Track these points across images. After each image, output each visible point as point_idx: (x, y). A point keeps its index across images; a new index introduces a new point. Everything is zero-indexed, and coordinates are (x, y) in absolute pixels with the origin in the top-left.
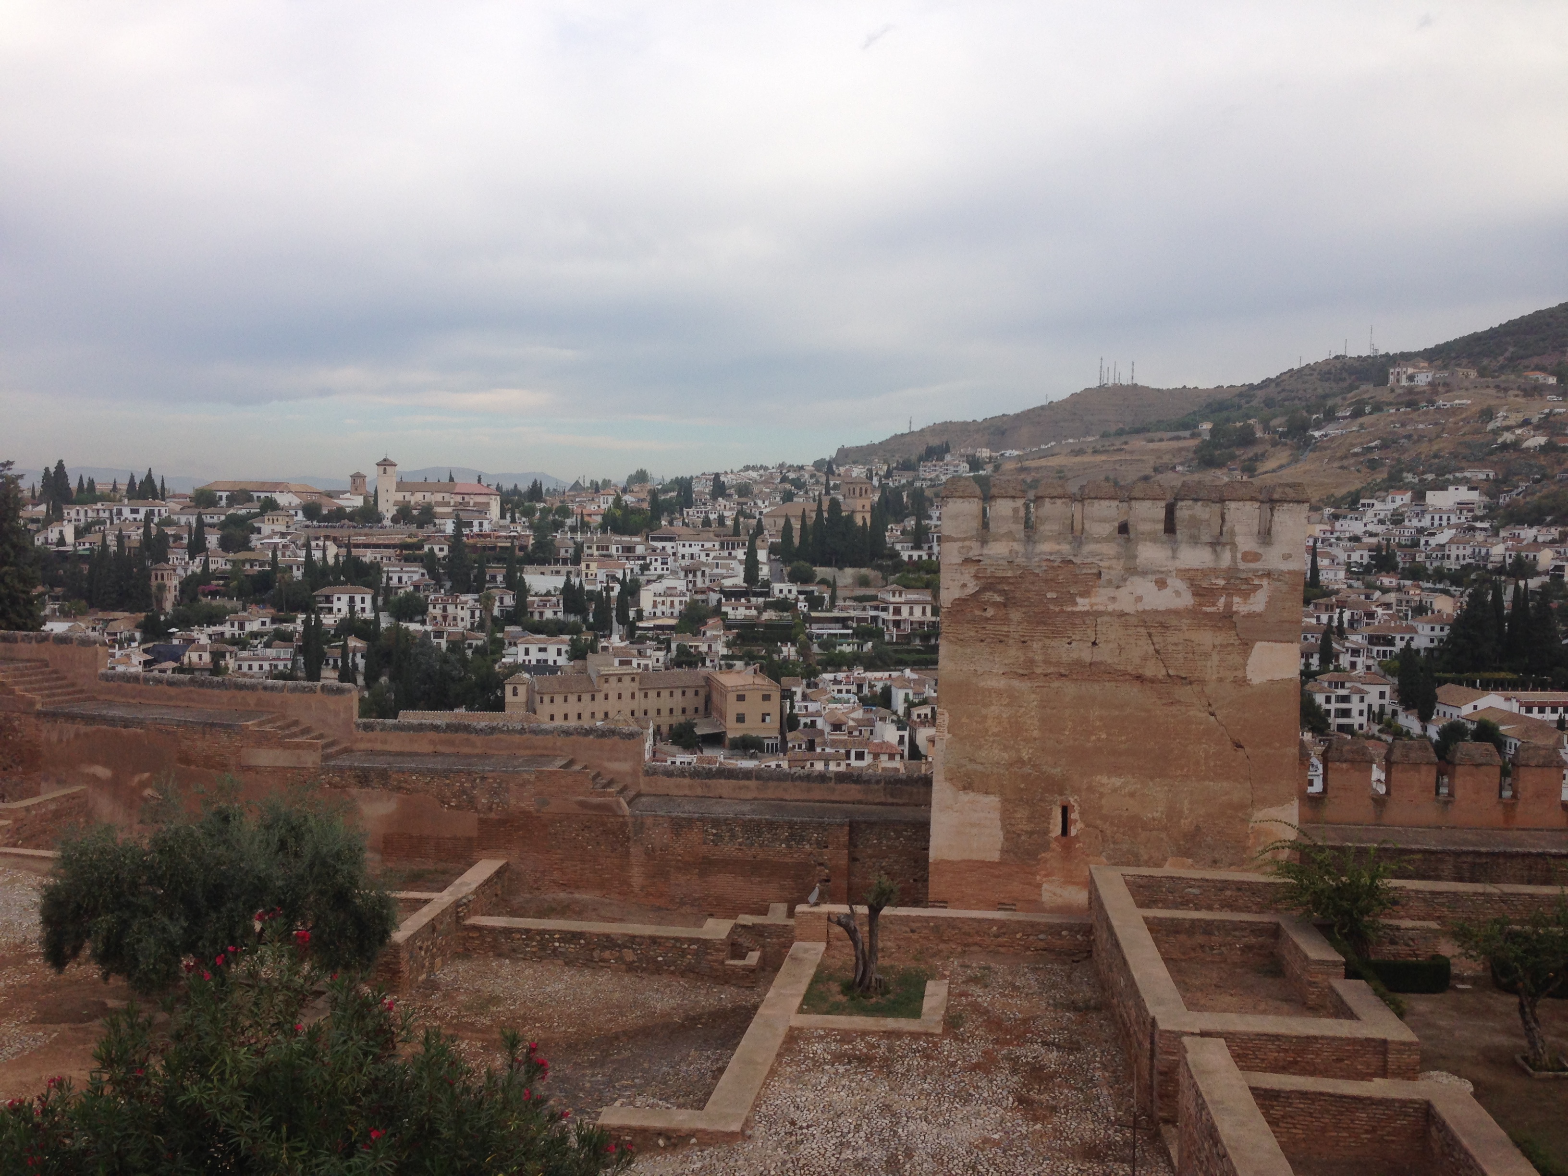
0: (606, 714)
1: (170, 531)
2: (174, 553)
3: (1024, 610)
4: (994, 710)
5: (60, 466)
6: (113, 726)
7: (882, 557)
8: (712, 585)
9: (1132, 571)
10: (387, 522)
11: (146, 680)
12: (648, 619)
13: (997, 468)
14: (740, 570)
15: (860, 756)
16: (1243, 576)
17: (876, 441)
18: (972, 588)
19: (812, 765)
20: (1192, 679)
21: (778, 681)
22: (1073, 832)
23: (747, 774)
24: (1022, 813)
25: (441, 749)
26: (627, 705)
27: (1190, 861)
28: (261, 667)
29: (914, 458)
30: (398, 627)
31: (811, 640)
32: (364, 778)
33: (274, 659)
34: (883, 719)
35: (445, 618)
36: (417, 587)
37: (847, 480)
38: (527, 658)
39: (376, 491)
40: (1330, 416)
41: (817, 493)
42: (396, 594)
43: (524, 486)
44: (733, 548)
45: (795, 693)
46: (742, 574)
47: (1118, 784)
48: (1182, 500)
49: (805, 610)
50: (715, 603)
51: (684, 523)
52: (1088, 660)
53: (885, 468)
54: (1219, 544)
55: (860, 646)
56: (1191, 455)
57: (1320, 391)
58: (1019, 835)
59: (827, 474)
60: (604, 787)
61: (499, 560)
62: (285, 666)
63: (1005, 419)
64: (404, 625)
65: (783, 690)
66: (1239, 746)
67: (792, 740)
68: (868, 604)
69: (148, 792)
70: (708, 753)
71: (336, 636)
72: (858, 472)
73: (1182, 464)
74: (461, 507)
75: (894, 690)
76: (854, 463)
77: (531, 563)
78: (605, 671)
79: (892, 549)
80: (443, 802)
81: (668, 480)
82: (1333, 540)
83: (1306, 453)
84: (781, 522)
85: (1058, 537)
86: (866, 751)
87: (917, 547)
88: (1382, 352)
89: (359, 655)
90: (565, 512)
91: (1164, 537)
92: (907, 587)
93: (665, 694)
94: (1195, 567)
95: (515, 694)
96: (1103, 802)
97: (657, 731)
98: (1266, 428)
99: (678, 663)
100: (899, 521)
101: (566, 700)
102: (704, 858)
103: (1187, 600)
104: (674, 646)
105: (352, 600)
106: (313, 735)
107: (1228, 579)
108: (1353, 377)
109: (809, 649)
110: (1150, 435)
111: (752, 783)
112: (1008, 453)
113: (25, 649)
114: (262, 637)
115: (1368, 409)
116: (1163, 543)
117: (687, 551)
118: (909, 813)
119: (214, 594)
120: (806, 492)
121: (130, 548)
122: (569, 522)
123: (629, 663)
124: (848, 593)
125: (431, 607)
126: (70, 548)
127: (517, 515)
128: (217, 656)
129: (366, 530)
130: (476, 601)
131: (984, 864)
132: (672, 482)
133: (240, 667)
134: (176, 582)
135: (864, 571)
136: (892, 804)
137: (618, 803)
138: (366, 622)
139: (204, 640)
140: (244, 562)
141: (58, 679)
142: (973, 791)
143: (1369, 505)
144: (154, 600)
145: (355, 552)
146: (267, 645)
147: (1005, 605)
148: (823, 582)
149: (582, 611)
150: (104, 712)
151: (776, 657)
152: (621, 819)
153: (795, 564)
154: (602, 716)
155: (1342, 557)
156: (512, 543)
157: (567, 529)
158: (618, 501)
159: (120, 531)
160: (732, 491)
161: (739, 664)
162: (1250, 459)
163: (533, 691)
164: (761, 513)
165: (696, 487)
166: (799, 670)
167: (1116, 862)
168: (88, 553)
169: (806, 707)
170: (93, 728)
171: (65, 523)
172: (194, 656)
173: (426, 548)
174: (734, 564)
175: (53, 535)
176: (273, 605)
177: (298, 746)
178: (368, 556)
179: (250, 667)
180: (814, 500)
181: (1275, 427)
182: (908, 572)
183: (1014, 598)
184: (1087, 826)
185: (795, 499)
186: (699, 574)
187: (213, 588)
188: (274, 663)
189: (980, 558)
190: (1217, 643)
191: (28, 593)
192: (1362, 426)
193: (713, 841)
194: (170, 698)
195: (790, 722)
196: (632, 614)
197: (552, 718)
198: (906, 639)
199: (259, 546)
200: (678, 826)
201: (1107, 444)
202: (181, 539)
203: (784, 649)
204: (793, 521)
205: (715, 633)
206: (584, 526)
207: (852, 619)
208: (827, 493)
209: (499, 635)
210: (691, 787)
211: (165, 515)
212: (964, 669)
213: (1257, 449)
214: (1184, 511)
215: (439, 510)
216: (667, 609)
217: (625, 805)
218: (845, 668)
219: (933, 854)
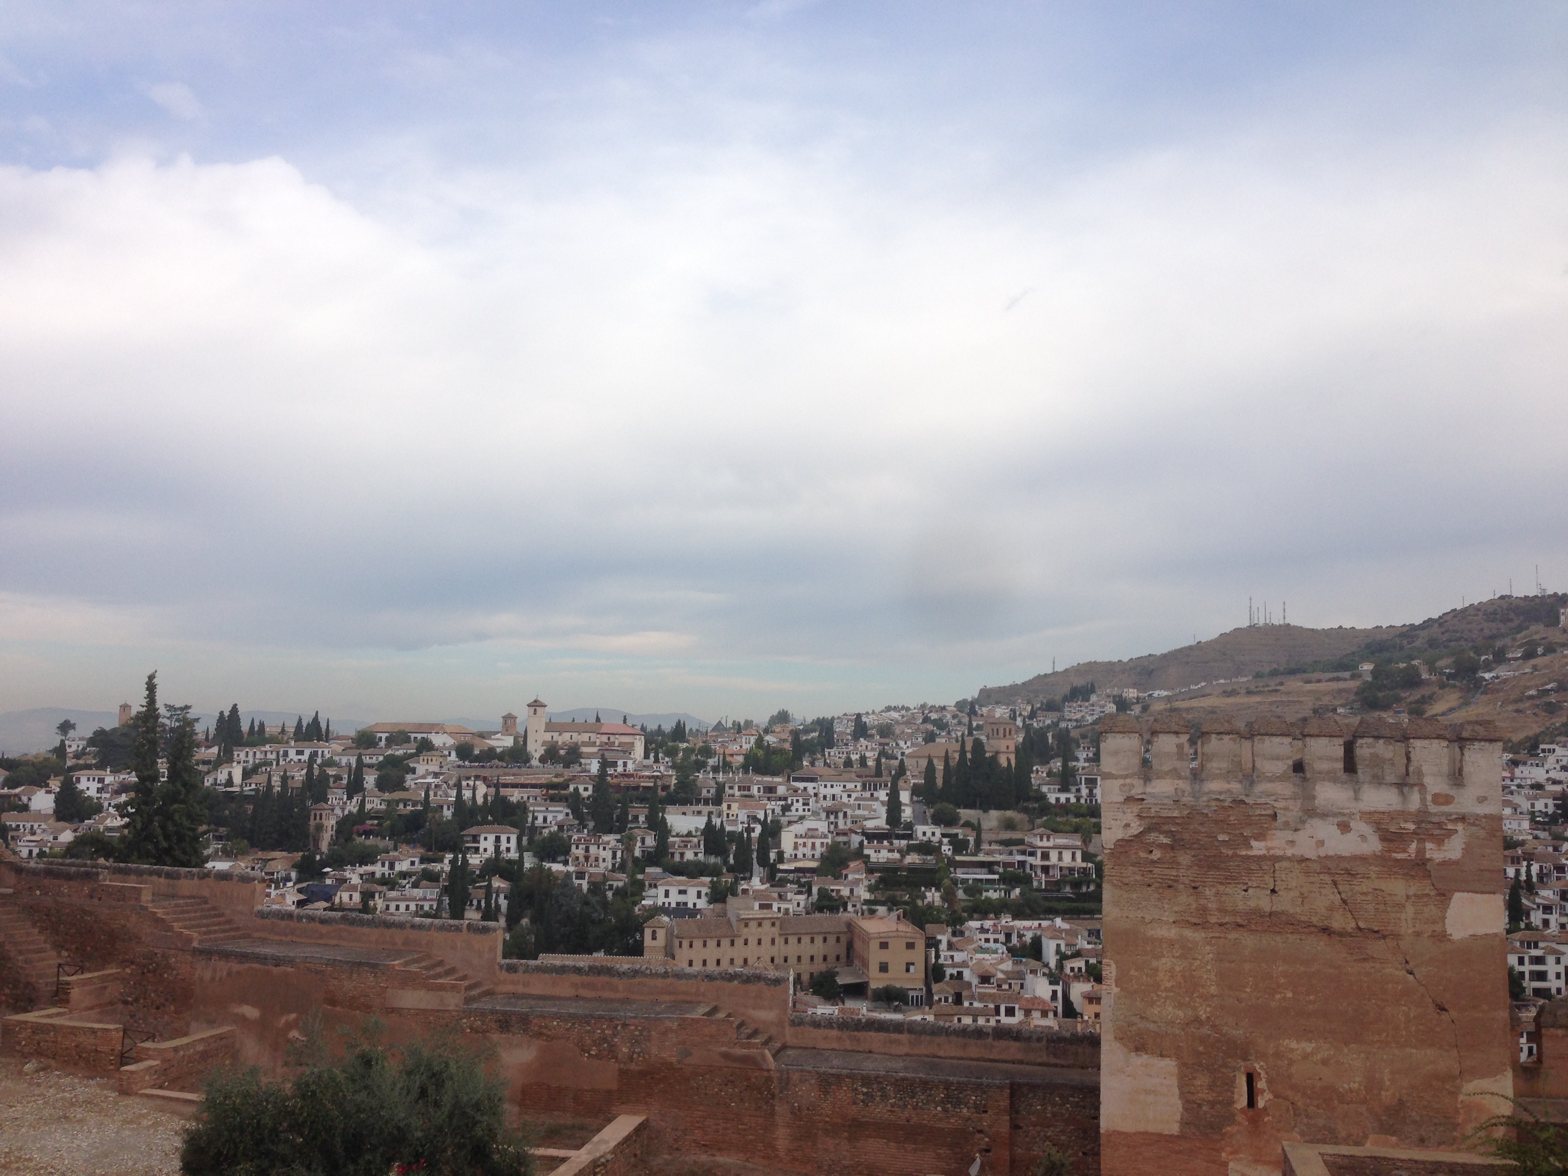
0: (746, 961)
1: (331, 772)
2: (334, 793)
3: (1193, 853)
4: (1165, 963)
5: (234, 709)
6: (265, 964)
7: (1028, 799)
8: (854, 827)
9: (1311, 812)
10: (535, 762)
11: (300, 918)
12: (790, 861)
13: (1145, 709)
14: (883, 812)
15: (1010, 1012)
16: (1435, 819)
17: (1019, 681)
18: (1136, 828)
19: (959, 1020)
20: (1386, 933)
21: (922, 928)
22: (1261, 1103)
23: (898, 1027)
24: (1202, 1080)
25: (584, 993)
26: (766, 951)
27: (1394, 1139)
28: (407, 907)
29: (1058, 698)
30: (541, 868)
31: (956, 885)
32: (505, 1023)
33: (420, 900)
34: (1034, 972)
35: (587, 858)
36: (561, 827)
37: (990, 721)
38: (667, 900)
39: (526, 731)
40: (1500, 658)
41: (959, 734)
42: (541, 833)
43: (668, 727)
44: (875, 789)
45: (940, 941)
46: (884, 816)
47: (1309, 1050)
48: (1362, 737)
49: (950, 853)
50: (857, 845)
51: (825, 763)
52: (1267, 909)
53: (1029, 708)
54: (1406, 785)
55: (1008, 892)
56: (1352, 697)
57: (1487, 632)
58: (1200, 1106)
59: (969, 715)
60: (749, 1037)
61: (642, 800)
62: (431, 907)
63: (1151, 659)
64: (547, 865)
65: (927, 938)
66: (1443, 1009)
67: (939, 992)
68: (1014, 848)
69: (294, 1034)
70: (850, 1004)
71: (482, 877)
72: (1001, 712)
73: (1342, 706)
74: (607, 747)
75: (1044, 940)
76: (997, 703)
77: (673, 803)
78: (745, 915)
79: (1038, 791)
80: (583, 1050)
81: (809, 720)
82: (1513, 788)
83: (1478, 696)
84: (924, 763)
85: (1227, 775)
86: (1017, 1006)
87: (1064, 789)
88: (1550, 592)
89: (502, 896)
90: (707, 752)
91: (1344, 777)
92: (1056, 831)
93: (806, 939)
94: (1381, 810)
95: (654, 938)
96: (1293, 1070)
97: (798, 979)
98: (1432, 670)
99: (819, 907)
100: (1045, 762)
101: (705, 945)
102: (854, 1120)
103: (1373, 845)
104: (815, 890)
105: (498, 839)
106: (457, 976)
107: (1418, 823)
108: (1522, 618)
109: (954, 894)
110: (1305, 676)
111: (904, 1037)
112: (1156, 694)
113: (187, 886)
114: (410, 877)
115: (1540, 650)
116: (1343, 783)
117: (829, 791)
118: (1075, 1076)
119: (367, 833)
120: (949, 733)
121: (292, 789)
122: (711, 762)
123: (769, 906)
124: (992, 836)
125: (573, 847)
126: (237, 789)
127: (660, 755)
128: (367, 896)
129: (515, 770)
130: (618, 841)
131: (1161, 1138)
132: (812, 723)
133: (388, 907)
134: (333, 822)
135: (1009, 813)
136: (1056, 1065)
137: (763, 1056)
138: (510, 862)
139: (355, 880)
140: (398, 802)
141: (215, 916)
142: (1147, 1053)
143: (1549, 751)
144: (311, 839)
145: (503, 791)
146: (415, 885)
147: (1172, 848)
148: (967, 824)
149: (723, 852)
150: (257, 950)
151: (919, 903)
152: (766, 1074)
153: (938, 806)
154: (741, 962)
155: (1525, 805)
156: (655, 783)
157: (709, 768)
158: (760, 741)
159: (285, 772)
160: (874, 732)
161: (882, 910)
162: (1417, 702)
163: (672, 934)
164: (903, 754)
165: (838, 728)
166: (943, 916)
167: (1314, 1138)
168: (253, 793)
169: (952, 957)
170: (247, 966)
171: (235, 764)
172: (345, 896)
173: (571, 788)
174: (876, 805)
175: (222, 777)
176: (423, 846)
177: (442, 988)
178: (515, 796)
179: (397, 908)
180: (957, 741)
181: (1441, 668)
182: (1056, 815)
183: (1182, 840)
184: (1277, 1096)
185: (938, 740)
186: (841, 815)
187: (368, 828)
188: (420, 903)
189: (1144, 796)
190: (1411, 893)
191: (194, 830)
192: (1535, 668)
193: (863, 1101)
194: (321, 936)
195: (935, 973)
196: (773, 856)
197: (691, 964)
198: (1056, 885)
199: (413, 786)
200: (827, 1083)
201: (1261, 684)
202: (341, 779)
203: (928, 894)
204: (935, 761)
205: (857, 876)
206: (726, 766)
207: (997, 863)
208: (970, 734)
209: (640, 877)
210: (839, 1039)
211: (328, 756)
212: (1131, 916)
213: (1425, 691)
214: (1364, 749)
215: (585, 750)
216: (808, 852)
217: (771, 1059)
218: (992, 916)
219: (1105, 1123)
